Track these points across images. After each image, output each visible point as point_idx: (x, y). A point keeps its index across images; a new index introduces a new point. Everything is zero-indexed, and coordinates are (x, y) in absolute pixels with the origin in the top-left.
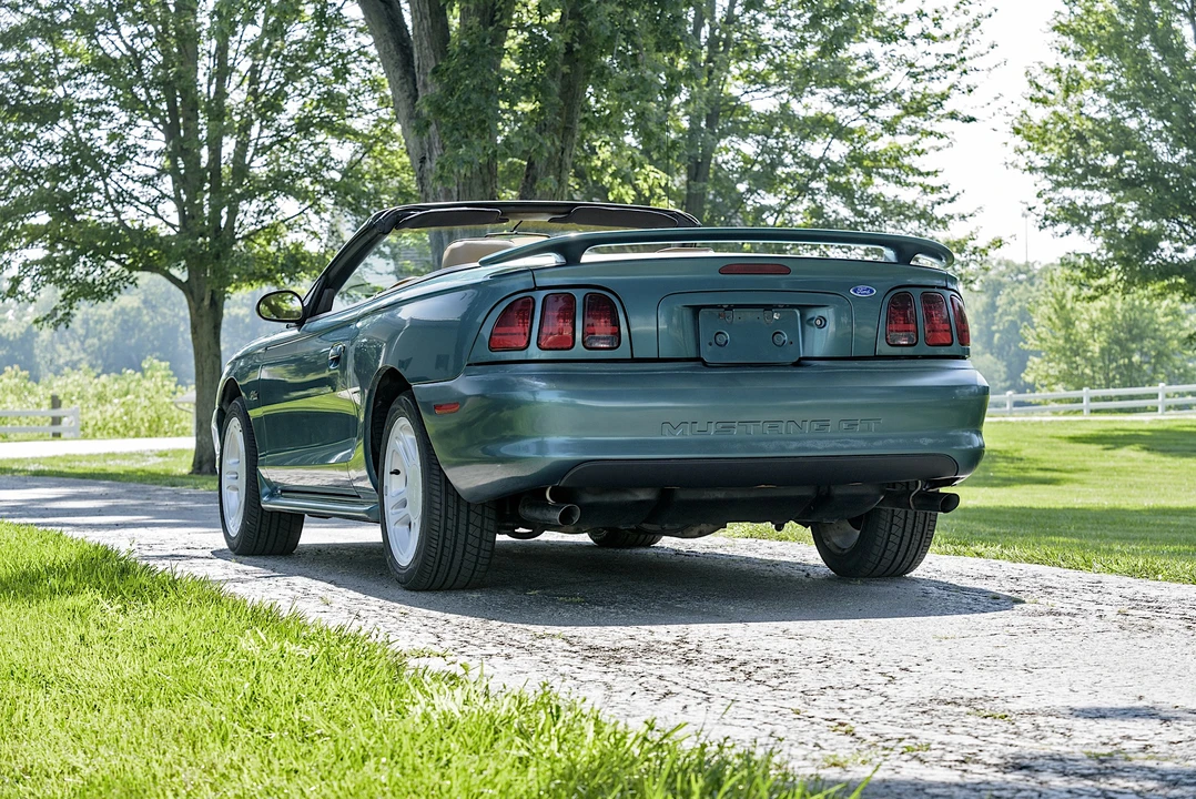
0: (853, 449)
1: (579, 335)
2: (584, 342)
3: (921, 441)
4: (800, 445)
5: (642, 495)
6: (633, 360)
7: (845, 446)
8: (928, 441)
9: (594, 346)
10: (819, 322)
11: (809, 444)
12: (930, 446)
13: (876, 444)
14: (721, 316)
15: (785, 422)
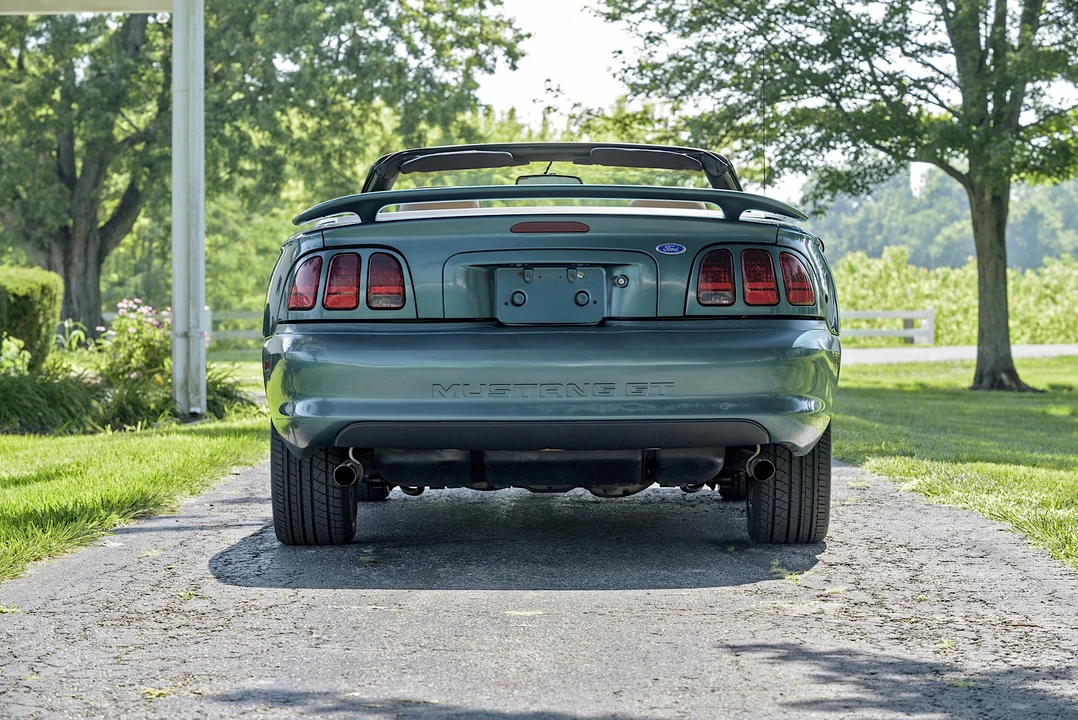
0: (640, 413)
1: (363, 294)
2: (368, 303)
3: (721, 406)
4: (580, 408)
5: (449, 456)
6: (418, 320)
7: (633, 410)
8: (729, 406)
9: (378, 306)
10: (622, 281)
11: (590, 408)
12: (731, 411)
13: (667, 408)
14: (520, 275)
15: (565, 385)
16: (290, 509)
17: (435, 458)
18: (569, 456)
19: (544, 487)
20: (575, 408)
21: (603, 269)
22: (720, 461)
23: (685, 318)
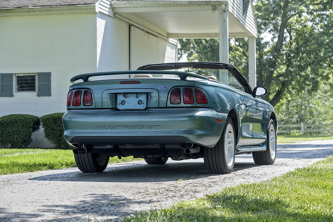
0: (150, 134)
2: (83, 104)
6: (96, 109)
9: (86, 105)
11: (137, 133)
13: (158, 133)
14: (124, 96)
15: (130, 126)
17: (105, 147)
20: (133, 133)
21: (145, 94)
23: (167, 107)
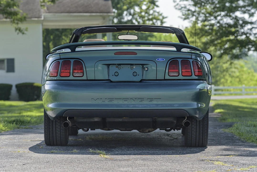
0: (151, 107)
1: (71, 72)
2: (73, 75)
3: (175, 105)
4: (134, 106)
5: (96, 119)
6: (87, 80)
7: (149, 106)
8: (177, 105)
9: (76, 76)
10: (146, 69)
11: (137, 106)
12: (177, 107)
13: (159, 106)
14: (117, 67)
15: (129, 99)
16: (49, 137)
17: (92, 120)
18: (131, 120)
19: (124, 129)
20: (132, 106)
21: (141, 65)
22: (175, 121)
23: (165, 80)
